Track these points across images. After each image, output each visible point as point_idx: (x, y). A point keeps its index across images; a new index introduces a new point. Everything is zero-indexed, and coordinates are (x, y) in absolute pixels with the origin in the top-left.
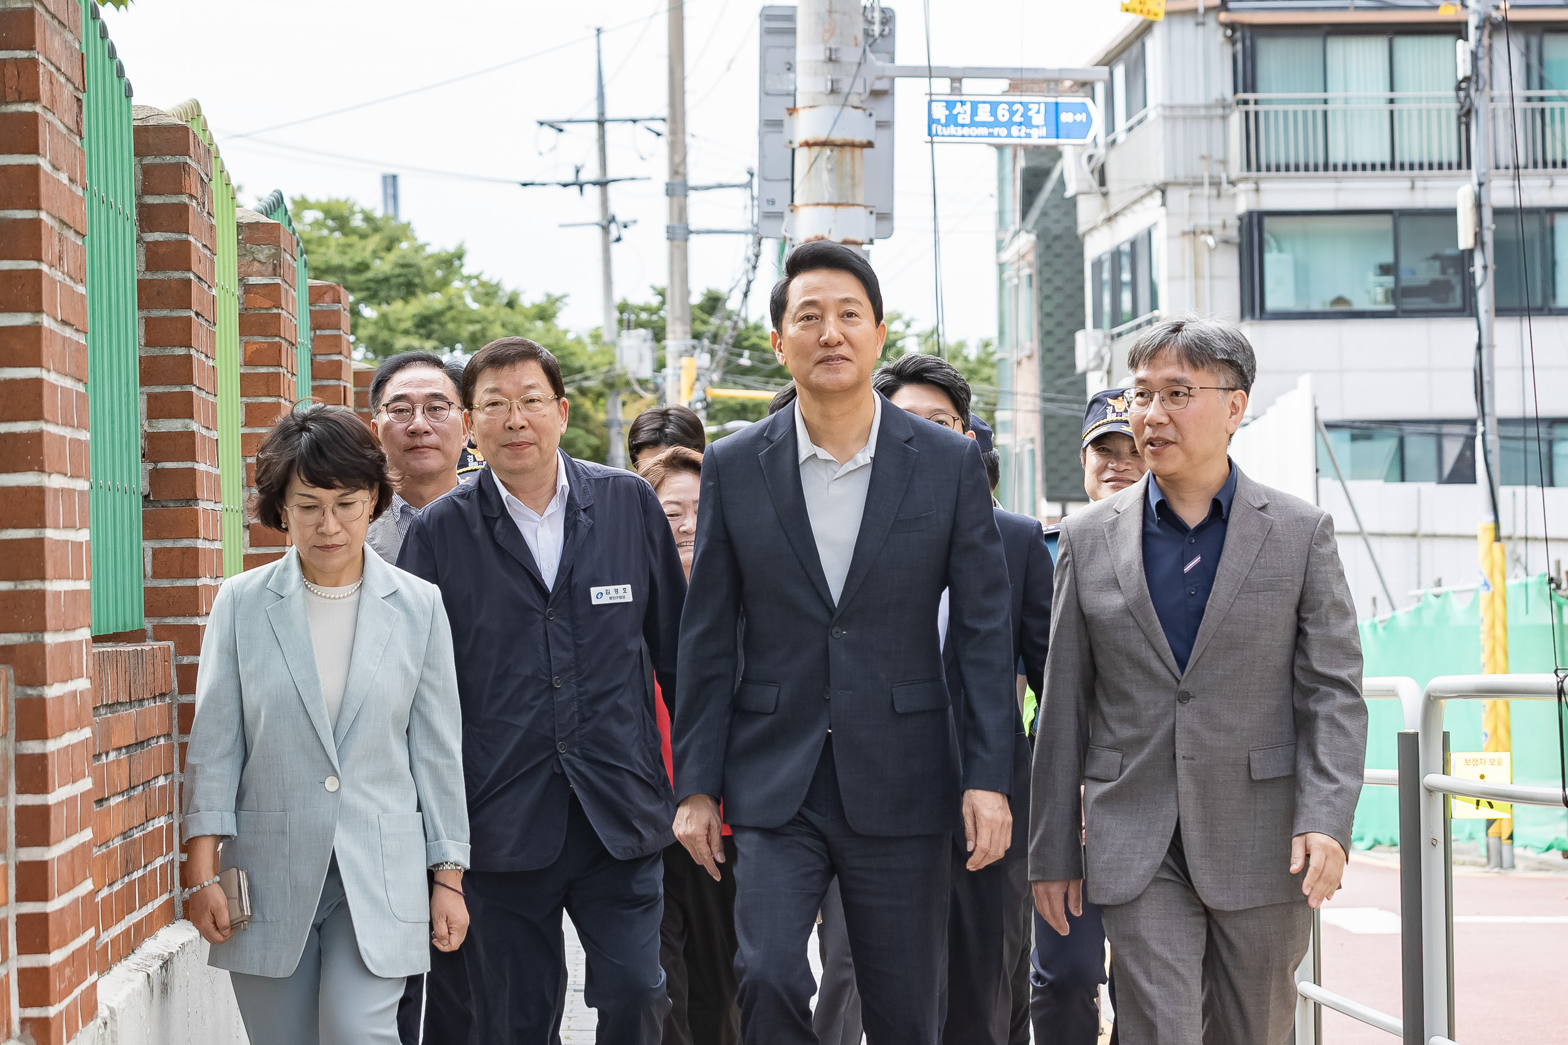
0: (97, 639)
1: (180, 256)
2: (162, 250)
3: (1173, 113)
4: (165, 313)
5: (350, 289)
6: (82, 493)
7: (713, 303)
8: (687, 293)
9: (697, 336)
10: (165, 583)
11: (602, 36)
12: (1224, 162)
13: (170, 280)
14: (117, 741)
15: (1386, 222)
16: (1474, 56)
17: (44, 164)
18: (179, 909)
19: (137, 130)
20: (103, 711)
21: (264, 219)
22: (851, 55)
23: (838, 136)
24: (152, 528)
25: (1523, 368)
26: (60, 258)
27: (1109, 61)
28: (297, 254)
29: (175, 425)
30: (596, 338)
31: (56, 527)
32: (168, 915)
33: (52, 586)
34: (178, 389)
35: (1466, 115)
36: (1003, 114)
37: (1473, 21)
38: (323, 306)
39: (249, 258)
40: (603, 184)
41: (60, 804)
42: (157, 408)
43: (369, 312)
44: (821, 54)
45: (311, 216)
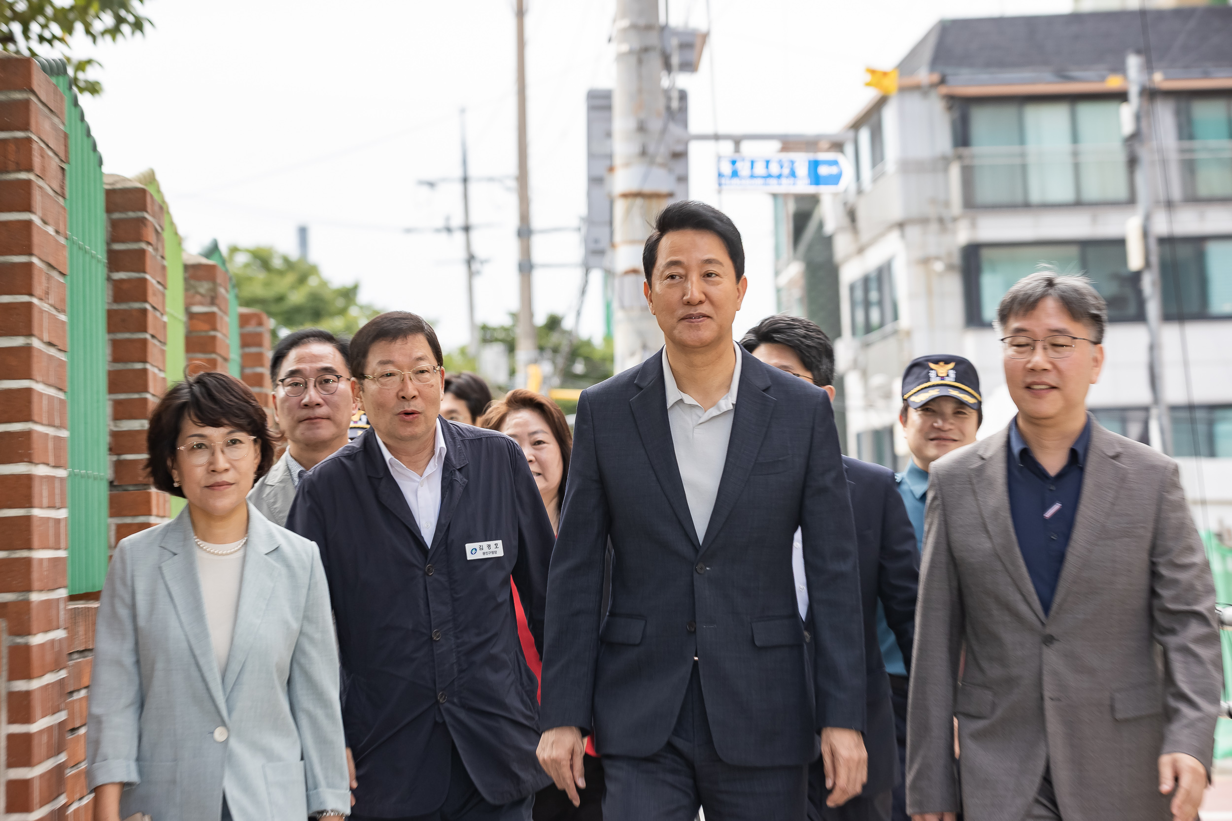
0: (73, 598)
1: (139, 291)
2: (126, 286)
3: (908, 167)
4: (127, 336)
5: (271, 314)
6: (62, 479)
7: (554, 323)
8: (531, 315)
9: (541, 349)
11: (466, 114)
12: (947, 204)
13: (131, 310)
15: (1074, 251)
16: (1138, 118)
17: (36, 219)
20: (75, 656)
21: (205, 261)
22: (656, 125)
23: (648, 188)
24: (116, 508)
26: (47, 293)
27: (856, 126)
28: (229, 287)
29: (134, 425)
30: (463, 351)
31: (41, 507)
33: (39, 554)
34: (136, 396)
35: (1132, 162)
36: (774, 169)
37: (1134, 91)
38: (251, 328)
39: (192, 292)
40: (467, 229)
41: (41, 732)
44: (632, 124)
45: (241, 259)
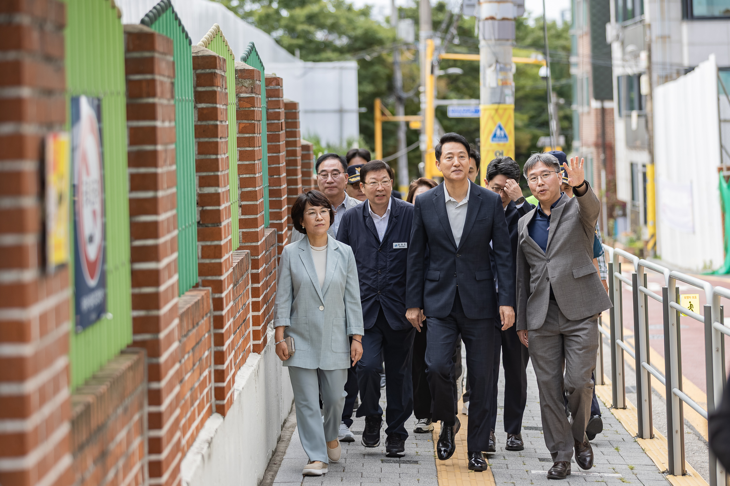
2: (205, 112)
4: (206, 140)
10: (207, 261)
13: (208, 125)
19: (193, 58)
24: (201, 236)
29: (211, 190)
34: (212, 174)
42: (203, 182)
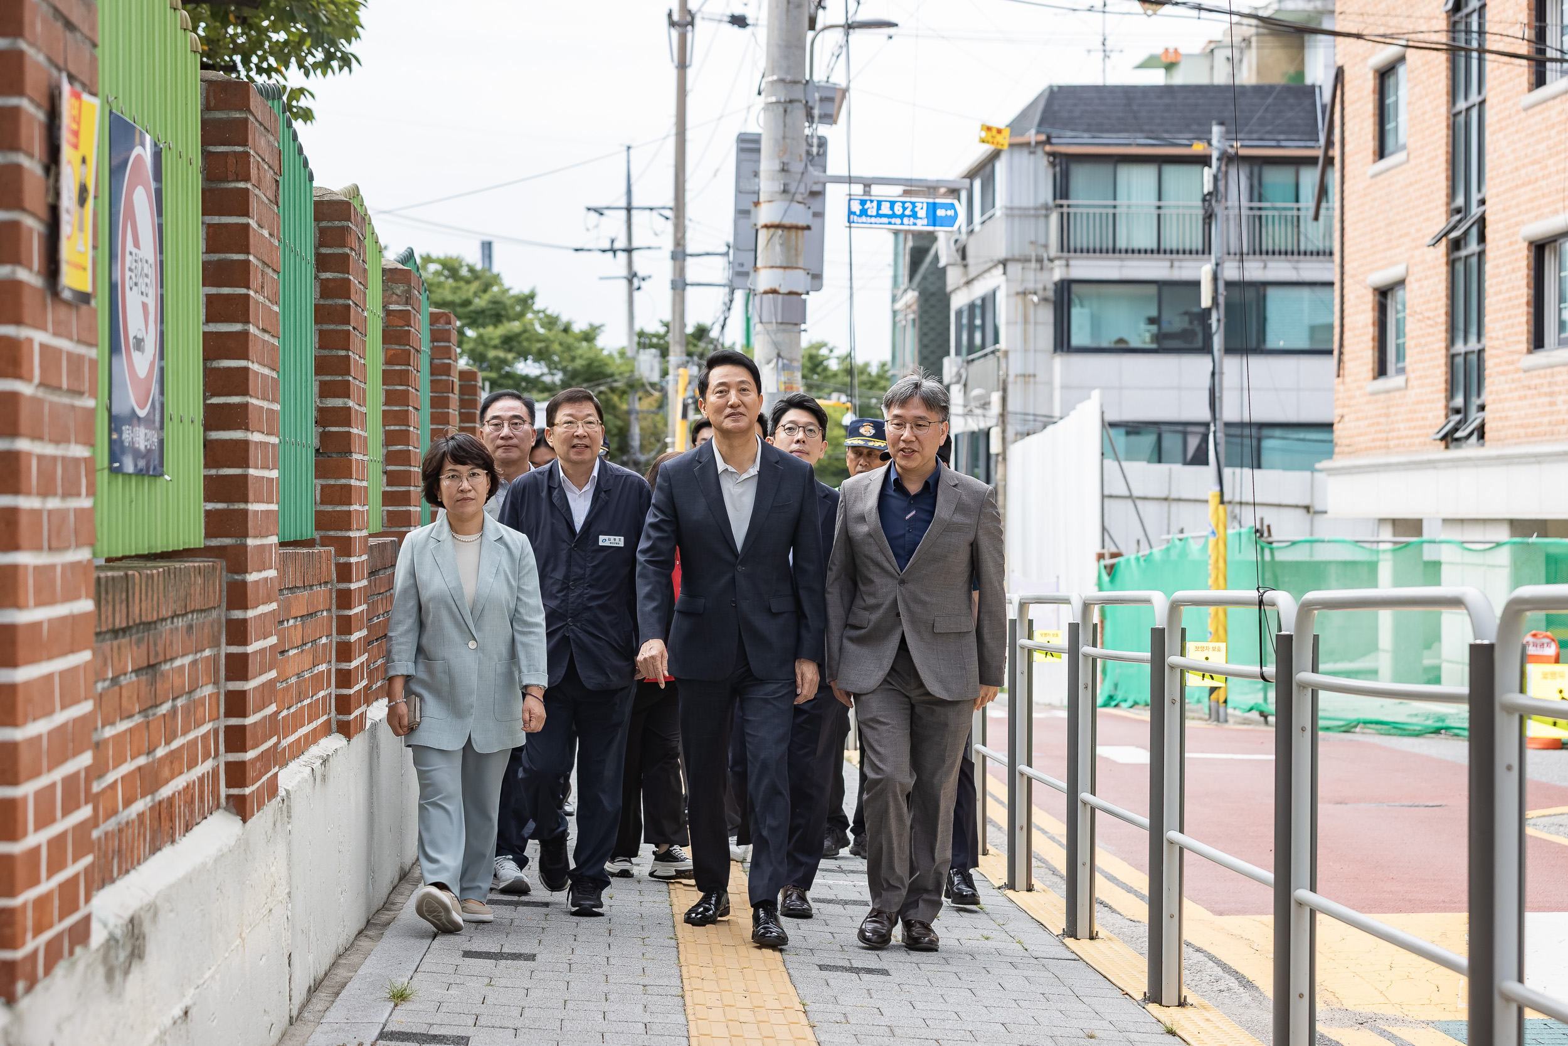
1: (343, 289)
2: (331, 285)
3: (1012, 213)
4: (332, 327)
5: (459, 318)
6: (273, 445)
7: (701, 332)
8: (684, 326)
9: (690, 354)
10: (329, 508)
11: (631, 151)
12: (1046, 246)
13: (336, 305)
14: (294, 613)
15: (1153, 290)
16: (1216, 178)
17: (253, 223)
18: (334, 726)
19: (316, 203)
20: (285, 592)
21: (400, 266)
23: (787, 221)
24: (321, 471)
25: (1242, 389)
26: (262, 287)
27: (971, 175)
28: (422, 291)
29: (338, 402)
30: (622, 354)
31: (256, 468)
32: (326, 729)
33: (253, 507)
34: (340, 378)
35: (1209, 217)
36: (898, 209)
37: (1215, 155)
38: (439, 326)
39: (390, 292)
40: (629, 251)
41: (255, 652)
42: (325, 390)
43: (470, 333)
44: (777, 166)
45: (433, 267)
